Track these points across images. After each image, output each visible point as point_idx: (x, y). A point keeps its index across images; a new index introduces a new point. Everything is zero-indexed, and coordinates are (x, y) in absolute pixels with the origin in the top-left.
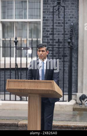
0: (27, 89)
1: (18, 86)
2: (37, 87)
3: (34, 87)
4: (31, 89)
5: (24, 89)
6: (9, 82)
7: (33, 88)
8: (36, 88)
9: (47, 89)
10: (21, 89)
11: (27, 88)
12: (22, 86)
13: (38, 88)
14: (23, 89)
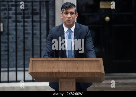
0: (62, 72)
1: (48, 68)
2: (78, 69)
3: (73, 69)
4: (68, 72)
5: (58, 71)
6: (34, 61)
7: (71, 71)
8: (75, 70)
9: (93, 71)
10: (53, 73)
11: (61, 70)
12: (53, 67)
13: (80, 70)
14: (56, 73)
